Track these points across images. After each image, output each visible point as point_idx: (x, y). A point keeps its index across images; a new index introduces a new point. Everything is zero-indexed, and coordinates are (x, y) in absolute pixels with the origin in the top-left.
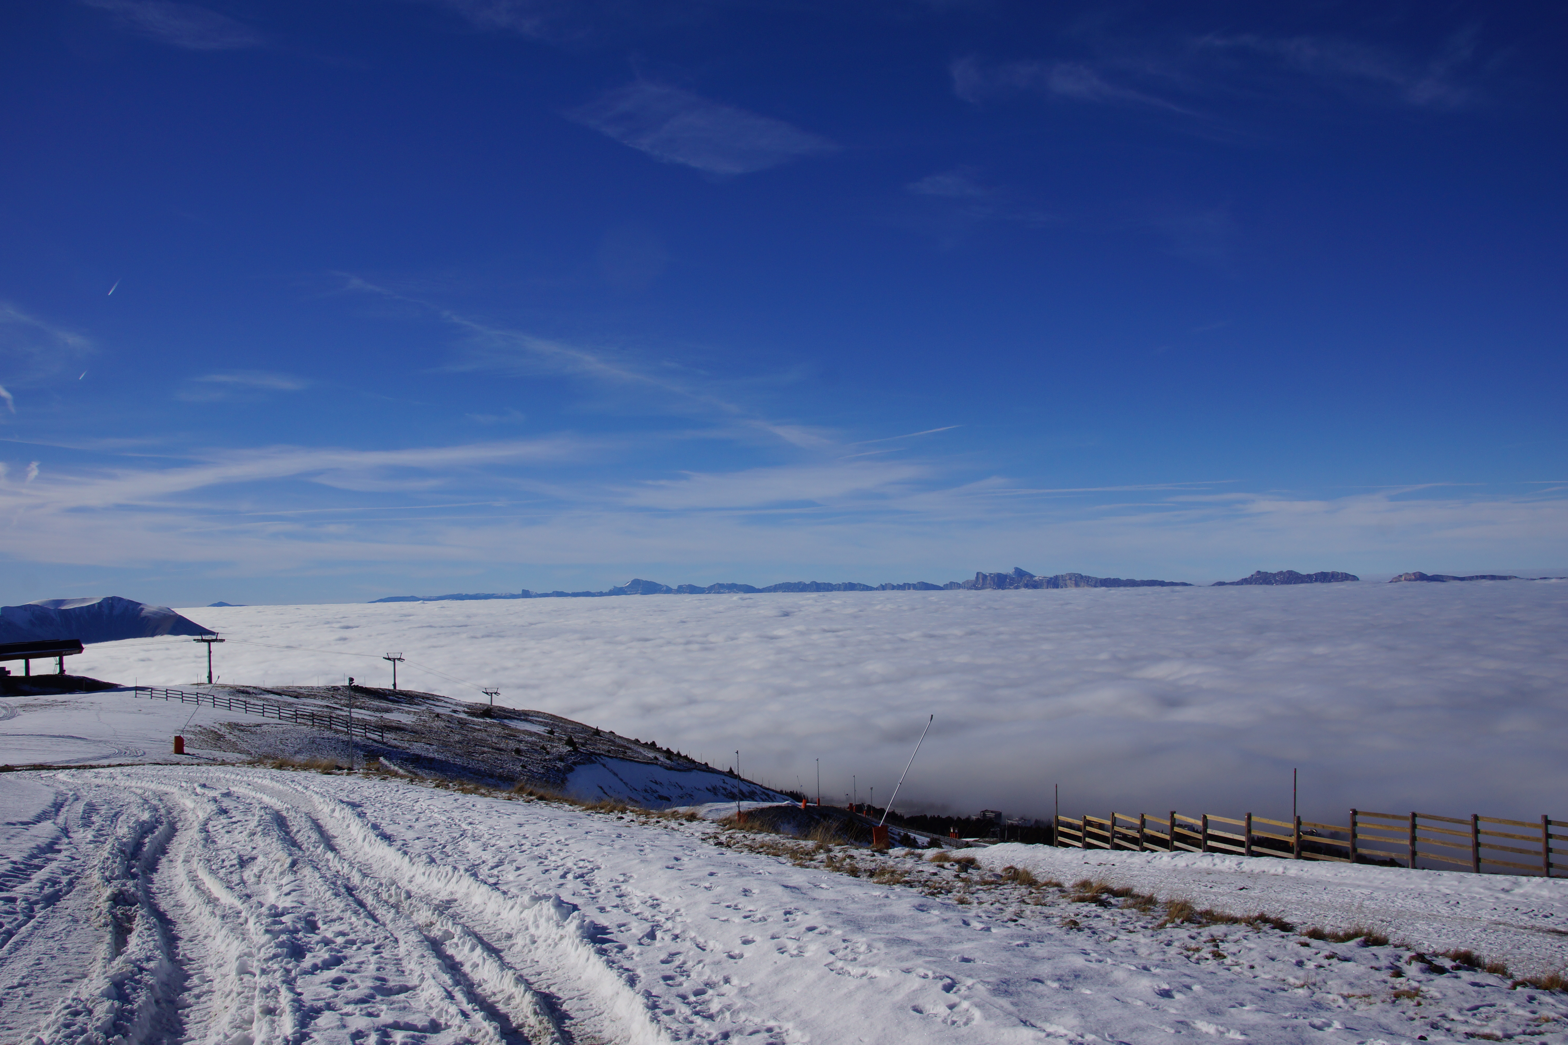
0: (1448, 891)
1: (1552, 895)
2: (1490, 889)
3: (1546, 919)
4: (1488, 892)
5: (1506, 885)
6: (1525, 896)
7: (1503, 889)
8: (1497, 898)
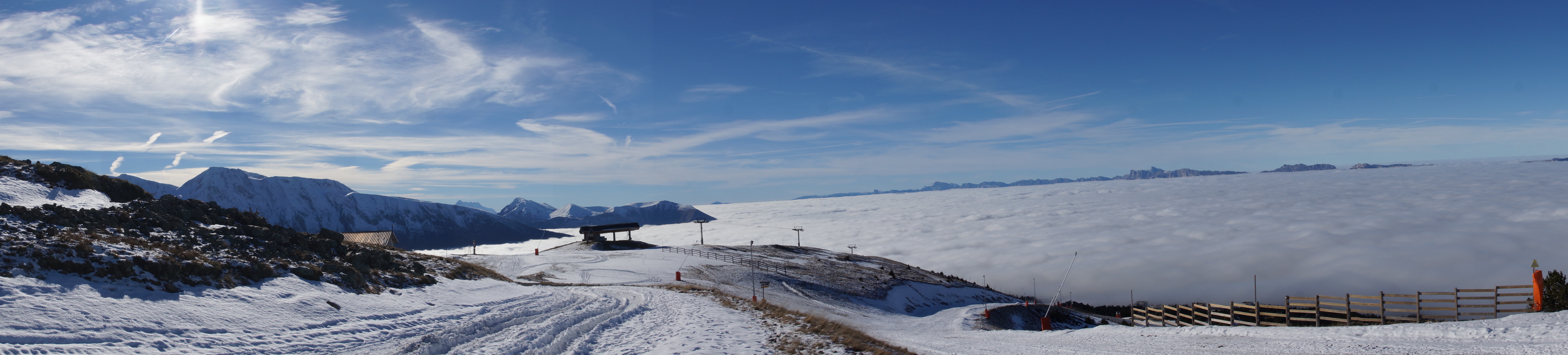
0: (1329, 339)
1: (1380, 335)
2: (1350, 335)
3: (1374, 350)
4: (1349, 337)
5: (1359, 332)
6: (1368, 338)
7: (1357, 334)
8: (1353, 340)
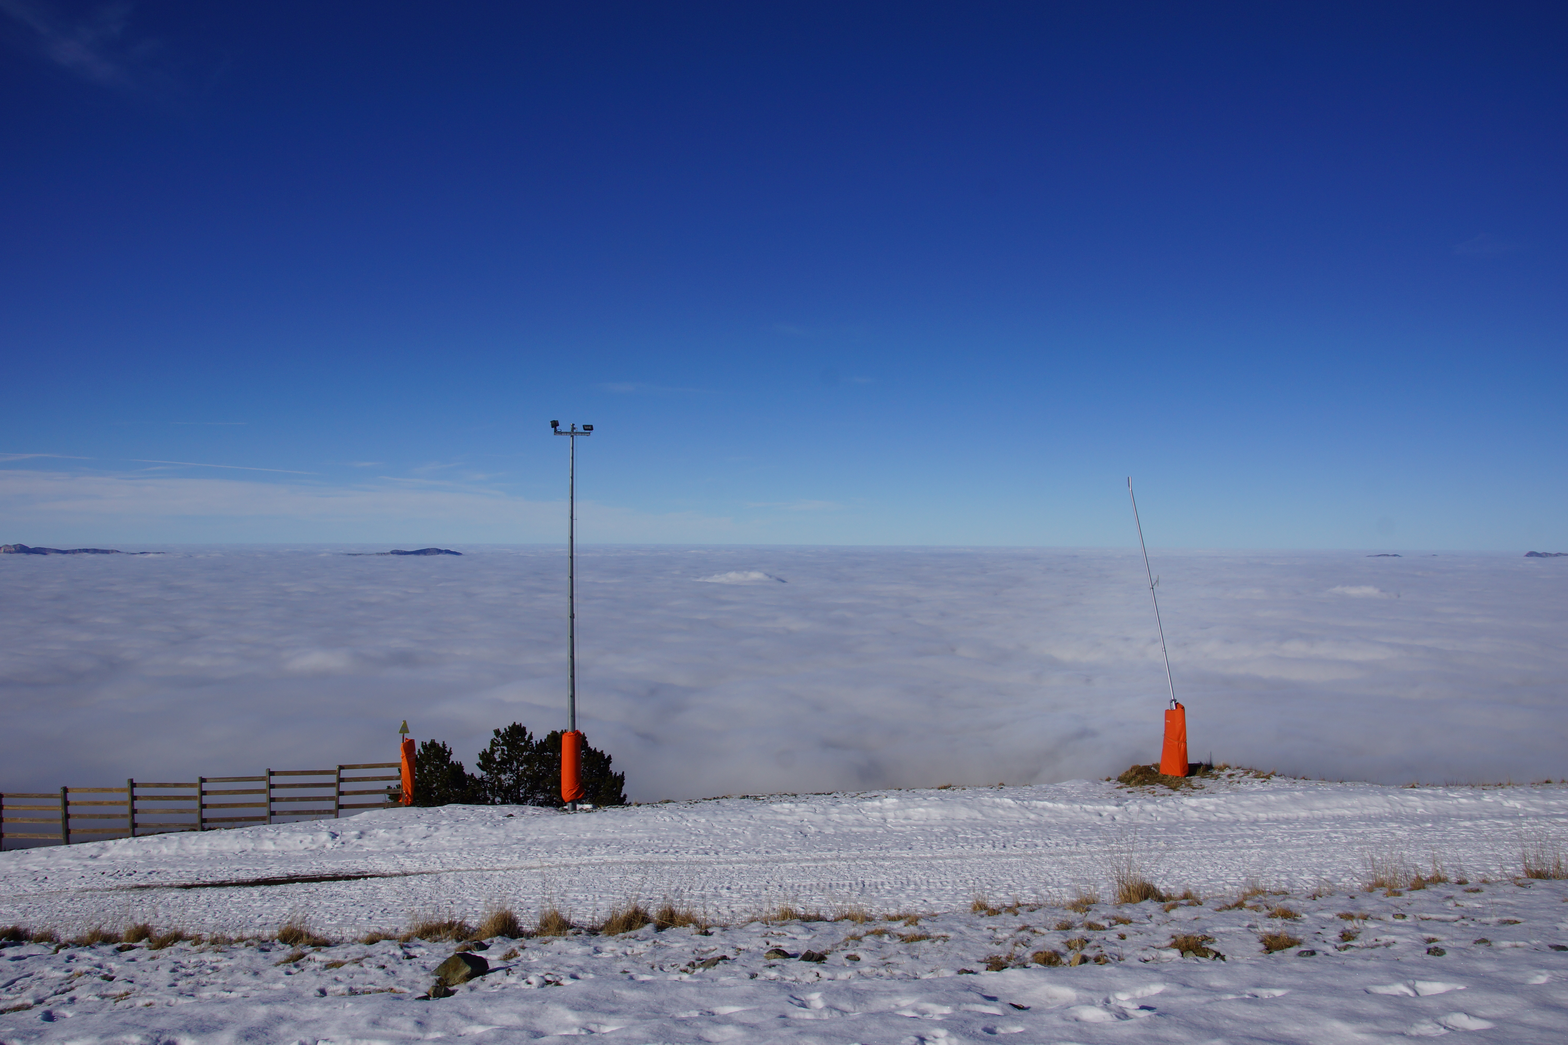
0: (36, 868)
1: (136, 853)
2: (78, 858)
3: (130, 877)
4: (76, 862)
5: (94, 852)
6: (111, 859)
7: (91, 856)
8: (85, 866)
